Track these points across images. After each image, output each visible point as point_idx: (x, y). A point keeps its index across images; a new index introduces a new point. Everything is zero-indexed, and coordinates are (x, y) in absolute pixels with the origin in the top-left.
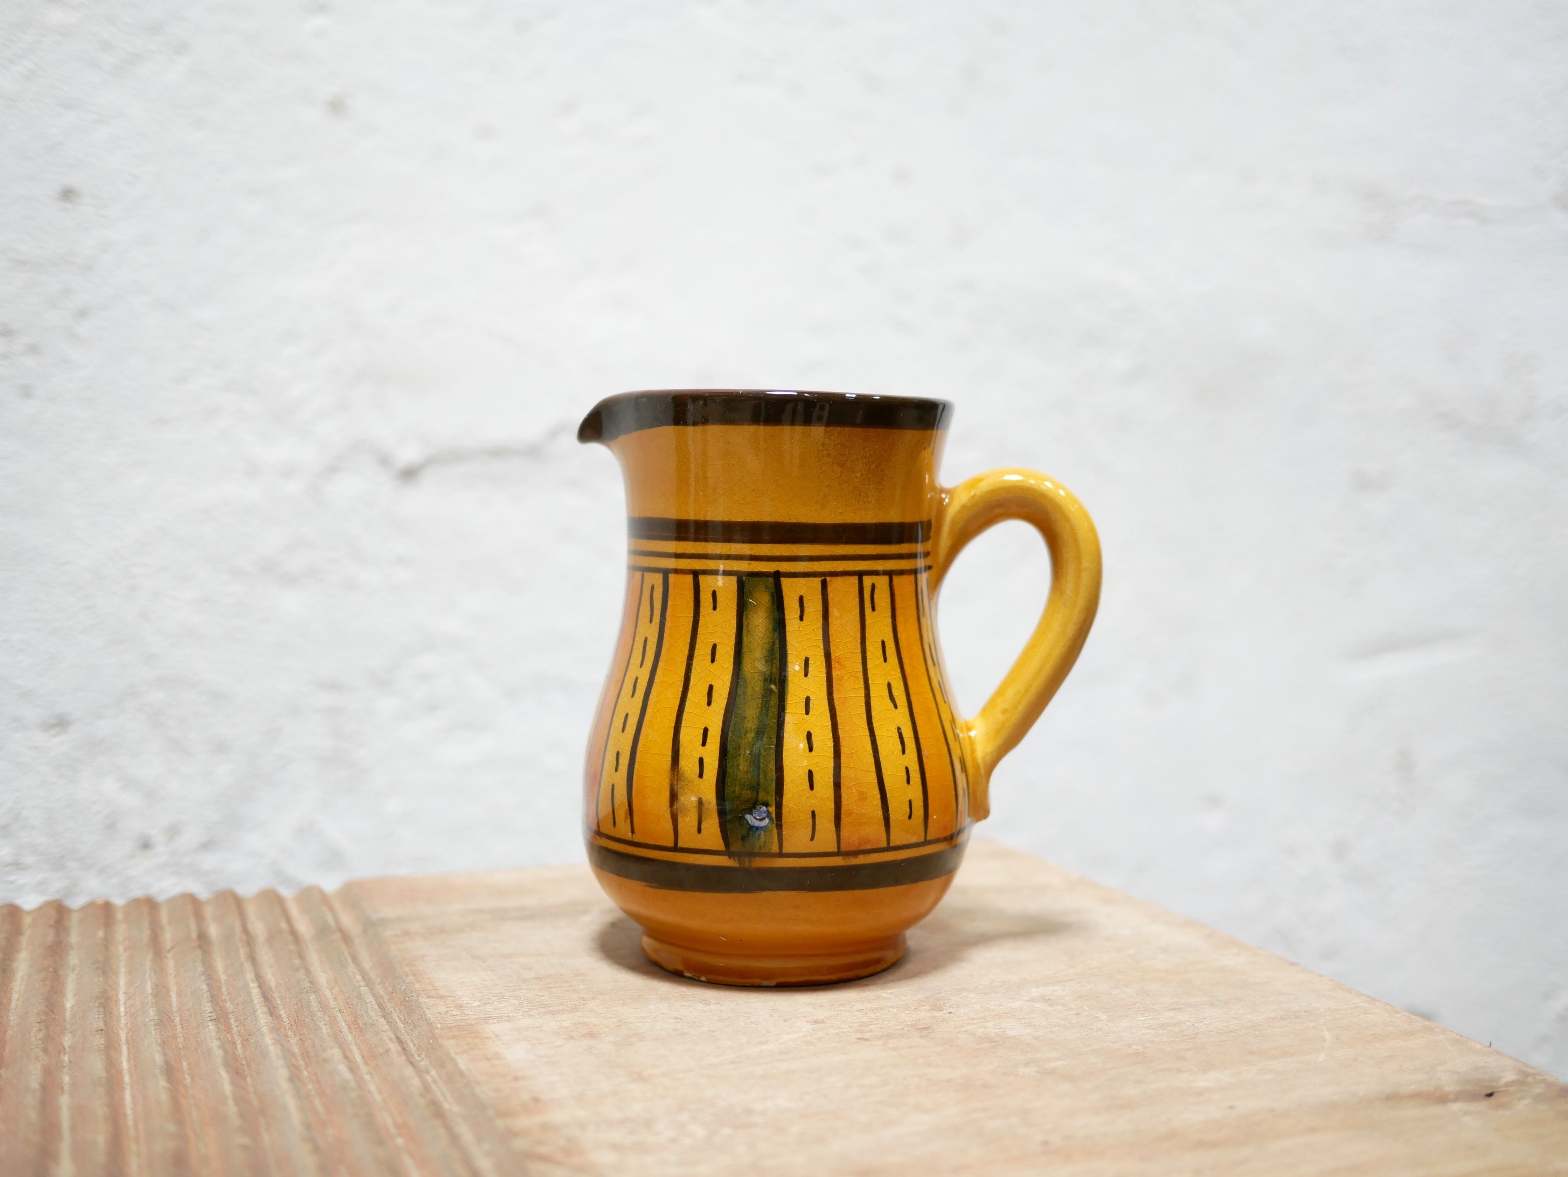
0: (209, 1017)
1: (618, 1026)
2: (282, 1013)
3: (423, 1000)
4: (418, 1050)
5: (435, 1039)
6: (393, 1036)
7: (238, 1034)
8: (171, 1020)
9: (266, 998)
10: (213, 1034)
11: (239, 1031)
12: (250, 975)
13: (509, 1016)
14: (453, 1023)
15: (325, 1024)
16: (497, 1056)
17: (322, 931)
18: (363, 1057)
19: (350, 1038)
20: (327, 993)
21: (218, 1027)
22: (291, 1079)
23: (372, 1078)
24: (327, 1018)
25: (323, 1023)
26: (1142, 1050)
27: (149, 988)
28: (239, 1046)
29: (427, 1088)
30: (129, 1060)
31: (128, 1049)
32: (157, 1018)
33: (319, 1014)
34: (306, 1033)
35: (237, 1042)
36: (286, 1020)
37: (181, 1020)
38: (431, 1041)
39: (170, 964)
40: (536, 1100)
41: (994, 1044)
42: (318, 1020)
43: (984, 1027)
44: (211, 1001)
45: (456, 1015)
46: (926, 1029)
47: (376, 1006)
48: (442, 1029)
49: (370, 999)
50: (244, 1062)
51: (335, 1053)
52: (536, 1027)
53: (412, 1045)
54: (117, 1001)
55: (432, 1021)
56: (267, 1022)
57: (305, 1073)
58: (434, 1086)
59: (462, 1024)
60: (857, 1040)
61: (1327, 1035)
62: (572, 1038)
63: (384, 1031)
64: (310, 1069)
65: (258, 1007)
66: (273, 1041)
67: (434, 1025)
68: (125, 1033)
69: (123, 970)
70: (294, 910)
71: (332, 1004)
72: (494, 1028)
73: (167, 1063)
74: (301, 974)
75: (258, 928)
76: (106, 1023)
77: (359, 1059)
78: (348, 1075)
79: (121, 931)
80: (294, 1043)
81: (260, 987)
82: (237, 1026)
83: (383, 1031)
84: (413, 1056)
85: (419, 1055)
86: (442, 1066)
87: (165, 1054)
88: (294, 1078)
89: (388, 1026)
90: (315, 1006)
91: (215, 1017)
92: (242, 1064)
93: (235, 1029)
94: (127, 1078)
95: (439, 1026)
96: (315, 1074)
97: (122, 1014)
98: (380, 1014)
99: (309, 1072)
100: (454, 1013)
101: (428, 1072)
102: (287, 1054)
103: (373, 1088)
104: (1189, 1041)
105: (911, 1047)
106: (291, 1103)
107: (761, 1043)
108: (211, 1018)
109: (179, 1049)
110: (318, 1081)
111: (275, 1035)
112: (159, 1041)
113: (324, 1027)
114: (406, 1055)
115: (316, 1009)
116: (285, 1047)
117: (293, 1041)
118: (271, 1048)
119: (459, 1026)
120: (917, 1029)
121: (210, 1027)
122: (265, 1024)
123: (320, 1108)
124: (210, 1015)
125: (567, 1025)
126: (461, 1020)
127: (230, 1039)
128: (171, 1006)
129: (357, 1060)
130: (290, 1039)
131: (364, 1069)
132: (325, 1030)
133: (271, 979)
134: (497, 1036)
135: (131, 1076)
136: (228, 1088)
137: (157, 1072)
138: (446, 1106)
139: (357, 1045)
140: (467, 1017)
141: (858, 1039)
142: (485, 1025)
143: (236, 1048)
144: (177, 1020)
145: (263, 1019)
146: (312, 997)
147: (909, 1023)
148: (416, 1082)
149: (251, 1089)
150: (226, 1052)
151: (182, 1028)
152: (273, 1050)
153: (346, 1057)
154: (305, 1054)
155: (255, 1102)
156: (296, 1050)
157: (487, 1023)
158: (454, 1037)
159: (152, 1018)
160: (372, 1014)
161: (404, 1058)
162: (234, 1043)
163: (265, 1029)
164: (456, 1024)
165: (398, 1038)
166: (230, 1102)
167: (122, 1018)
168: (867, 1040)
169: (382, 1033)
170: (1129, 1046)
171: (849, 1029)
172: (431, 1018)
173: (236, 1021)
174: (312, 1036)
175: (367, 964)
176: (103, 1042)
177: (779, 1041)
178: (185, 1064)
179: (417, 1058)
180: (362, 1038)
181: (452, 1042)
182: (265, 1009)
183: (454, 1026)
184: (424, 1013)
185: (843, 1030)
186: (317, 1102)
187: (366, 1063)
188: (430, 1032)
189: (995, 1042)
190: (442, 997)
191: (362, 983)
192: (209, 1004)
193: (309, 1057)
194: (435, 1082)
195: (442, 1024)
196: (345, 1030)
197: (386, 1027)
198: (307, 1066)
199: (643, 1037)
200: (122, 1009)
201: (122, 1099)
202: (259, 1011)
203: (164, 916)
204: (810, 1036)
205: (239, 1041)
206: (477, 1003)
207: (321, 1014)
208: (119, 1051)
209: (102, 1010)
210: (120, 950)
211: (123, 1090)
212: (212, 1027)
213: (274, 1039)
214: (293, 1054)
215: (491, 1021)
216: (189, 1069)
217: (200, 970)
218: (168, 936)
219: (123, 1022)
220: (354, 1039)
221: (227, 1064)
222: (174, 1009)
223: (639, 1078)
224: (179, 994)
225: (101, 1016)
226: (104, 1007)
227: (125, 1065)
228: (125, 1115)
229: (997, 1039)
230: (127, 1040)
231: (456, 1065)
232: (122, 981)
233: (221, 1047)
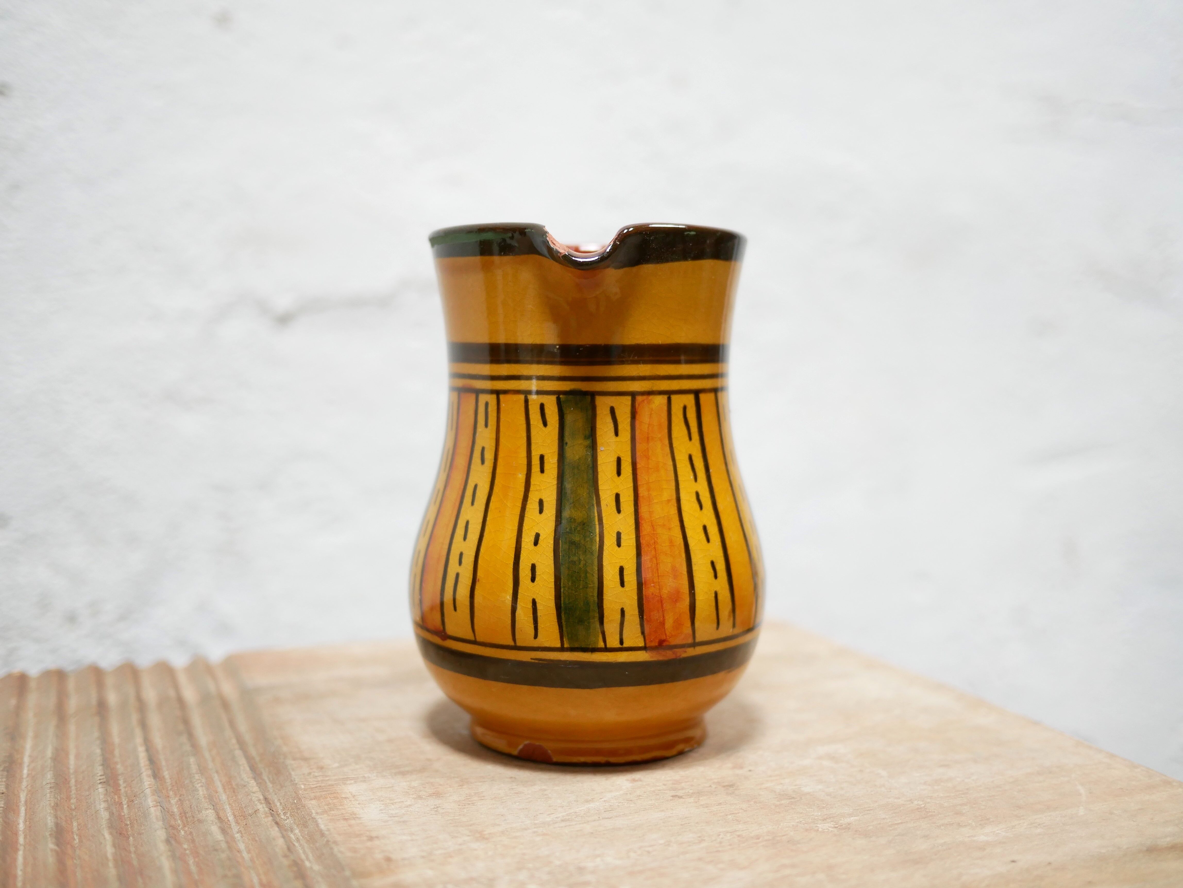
0: (100, 780)
1: (461, 786)
2: (166, 774)
3: (289, 762)
4: (284, 809)
5: (300, 799)
6: (261, 797)
7: (125, 795)
8: (66, 781)
9: (152, 761)
10: (102, 797)
11: (126, 792)
12: (139, 739)
13: (364, 777)
14: (314, 784)
15: (202, 786)
16: (354, 816)
17: (205, 698)
18: (235, 816)
19: (224, 797)
20: (207, 755)
21: (106, 790)
22: (168, 841)
23: (242, 837)
24: (204, 780)
25: (200, 785)
26: (923, 806)
27: (49, 753)
28: (125, 806)
29: (290, 848)
30: (25, 821)
31: (26, 810)
32: (53, 781)
33: (197, 777)
34: (185, 794)
35: (124, 803)
36: (168, 781)
37: (76, 781)
38: (295, 801)
39: (72, 728)
40: (388, 860)
41: (793, 800)
42: (196, 783)
43: (781, 784)
44: (102, 765)
45: (318, 776)
46: (731, 786)
47: (248, 769)
48: (305, 790)
49: (243, 761)
50: (128, 823)
51: (209, 814)
52: (389, 787)
53: (278, 804)
54: (21, 764)
55: (296, 782)
56: (150, 785)
57: (183, 833)
58: (297, 844)
59: (323, 785)
60: (672, 798)
61: (1082, 790)
62: (420, 797)
63: (254, 793)
64: (186, 829)
65: (143, 769)
66: (154, 803)
67: (298, 786)
68: (25, 794)
69: (30, 734)
70: (183, 680)
71: (211, 765)
72: (352, 788)
73: (57, 825)
74: (184, 739)
75: (150, 695)
76: (7, 786)
77: (231, 818)
78: (219, 837)
79: (32, 699)
80: (174, 803)
81: (147, 750)
82: (125, 787)
83: (252, 792)
84: (279, 815)
85: (285, 814)
86: (305, 825)
87: (56, 817)
88: (171, 839)
89: (257, 788)
90: (194, 768)
91: (105, 780)
92: (127, 825)
93: (123, 790)
94: (21, 840)
95: (303, 787)
96: (191, 833)
97: (25, 776)
98: (251, 775)
99: (185, 832)
100: (316, 774)
101: (292, 830)
102: (166, 813)
103: (242, 846)
104: (963, 796)
105: (720, 804)
106: (166, 864)
107: (587, 801)
108: (101, 781)
109: (72, 810)
110: (193, 841)
111: (156, 797)
112: (53, 804)
113: (200, 789)
114: (272, 815)
115: (194, 771)
116: (165, 808)
117: (173, 801)
118: (152, 810)
119: (320, 787)
120: (724, 786)
121: (99, 789)
122: (149, 787)
123: (193, 868)
124: (101, 777)
125: (416, 785)
126: (322, 781)
127: (117, 800)
128: (68, 768)
129: (230, 819)
130: (171, 799)
131: (235, 828)
132: (202, 792)
133: (158, 741)
134: (354, 796)
135: (25, 837)
136: (110, 850)
137: (47, 834)
138: (307, 864)
139: (230, 804)
140: (327, 778)
141: (672, 796)
142: (344, 786)
143: (122, 809)
144: (73, 782)
145: (148, 782)
146: (192, 760)
147: (716, 781)
148: (281, 842)
149: (132, 849)
150: (112, 814)
151: (76, 789)
152: (154, 812)
153: (219, 818)
154: (183, 814)
155: (135, 863)
156: (175, 810)
157: (345, 784)
158: (315, 798)
159: (48, 781)
160: (244, 776)
161: (270, 818)
162: (121, 804)
163: (148, 791)
164: (318, 785)
165: (266, 799)
166: (111, 864)
167: (25, 780)
168: (680, 797)
169: (252, 794)
170: (911, 801)
171: (664, 787)
172: (296, 779)
173: (125, 782)
174: (190, 797)
175: (243, 727)
176: (2, 806)
177: (603, 800)
178: (75, 824)
179: (283, 817)
180: (234, 798)
181: (314, 802)
182: (150, 772)
183: (316, 787)
184: (290, 774)
185: (659, 788)
186: (191, 861)
187: (237, 823)
188: (295, 792)
189: (793, 798)
190: (305, 759)
191: (237, 746)
192: (101, 768)
193: (186, 818)
194: (298, 840)
195: (305, 785)
196: (220, 789)
197: (256, 789)
198: (184, 826)
199: (483, 797)
200: (25, 771)
201: (15, 860)
202: (144, 774)
203: (71, 685)
204: (630, 794)
205: (126, 802)
206: (336, 765)
207: (199, 776)
208: (17, 812)
209: (5, 773)
210: (30, 717)
211: (17, 850)
212: (101, 790)
213: (155, 801)
214: (172, 815)
215: (348, 782)
216: (79, 829)
217: (96, 734)
218: (73, 703)
219: (24, 784)
220: (228, 799)
221: (111, 826)
222: (71, 771)
223: (482, 837)
224: (78, 756)
225: (4, 780)
226: (8, 771)
227: (21, 826)
228: (15, 877)
229: (794, 796)
230: (26, 801)
231: (317, 825)
232: (29, 745)
233: (107, 809)
